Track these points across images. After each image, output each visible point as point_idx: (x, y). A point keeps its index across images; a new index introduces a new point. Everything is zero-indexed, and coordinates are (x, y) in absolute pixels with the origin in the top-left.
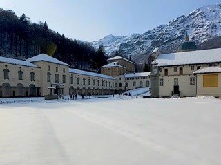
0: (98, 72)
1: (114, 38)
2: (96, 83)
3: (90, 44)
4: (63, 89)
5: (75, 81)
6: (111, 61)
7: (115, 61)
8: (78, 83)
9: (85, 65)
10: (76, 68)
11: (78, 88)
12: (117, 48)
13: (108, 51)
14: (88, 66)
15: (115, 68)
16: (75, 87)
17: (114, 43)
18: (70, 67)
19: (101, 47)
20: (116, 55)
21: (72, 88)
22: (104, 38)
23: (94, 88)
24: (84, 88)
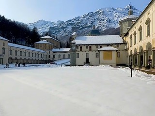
0: (32, 47)
1: (45, 23)
2: (31, 55)
3: (26, 25)
4: (2, 59)
5: (13, 53)
6: (43, 39)
7: (45, 39)
8: (16, 55)
9: (22, 41)
10: (15, 42)
11: (16, 59)
12: (47, 30)
13: (40, 31)
14: (25, 42)
15: (45, 44)
16: (13, 58)
17: (45, 26)
18: (9, 42)
19: (35, 28)
20: (47, 35)
21: (11, 58)
22: (38, 22)
23: (29, 59)
24: (21, 59)
